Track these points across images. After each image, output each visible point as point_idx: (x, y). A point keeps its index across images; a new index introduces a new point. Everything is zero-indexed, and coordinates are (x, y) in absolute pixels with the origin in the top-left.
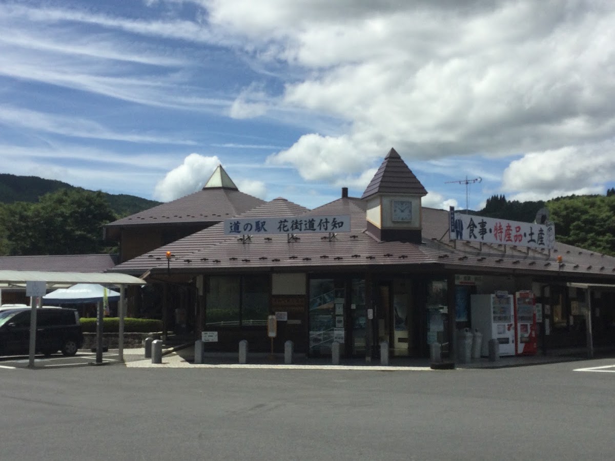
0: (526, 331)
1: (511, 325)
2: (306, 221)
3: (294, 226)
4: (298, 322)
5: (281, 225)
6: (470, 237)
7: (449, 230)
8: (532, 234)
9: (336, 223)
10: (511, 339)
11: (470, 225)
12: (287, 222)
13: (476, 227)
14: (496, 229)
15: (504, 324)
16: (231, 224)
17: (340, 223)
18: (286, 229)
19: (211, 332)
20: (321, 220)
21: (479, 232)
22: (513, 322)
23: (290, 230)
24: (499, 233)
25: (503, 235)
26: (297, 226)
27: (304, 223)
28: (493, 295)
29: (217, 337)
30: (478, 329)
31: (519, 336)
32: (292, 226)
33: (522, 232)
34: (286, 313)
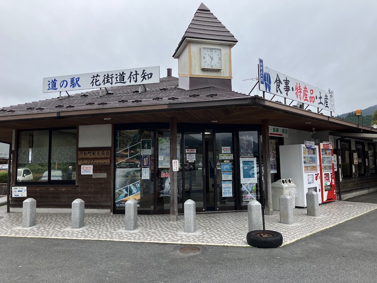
0: (328, 180)
1: (318, 174)
2: (116, 75)
3: (106, 80)
4: (104, 175)
5: (93, 79)
6: (277, 91)
7: (259, 81)
8: (320, 98)
9: (146, 74)
10: (319, 188)
11: (276, 81)
12: (99, 76)
13: (281, 83)
14: (296, 89)
15: (312, 173)
16: (49, 82)
17: (149, 74)
18: (98, 83)
19: (20, 187)
20: (131, 73)
21: (284, 89)
22: (319, 172)
23: (102, 84)
24: (299, 92)
25: (302, 94)
26: (108, 80)
27: (115, 76)
28: (303, 145)
29: (26, 192)
30: (290, 179)
31: (324, 185)
32: (104, 80)
33: (314, 95)
34: (92, 166)
